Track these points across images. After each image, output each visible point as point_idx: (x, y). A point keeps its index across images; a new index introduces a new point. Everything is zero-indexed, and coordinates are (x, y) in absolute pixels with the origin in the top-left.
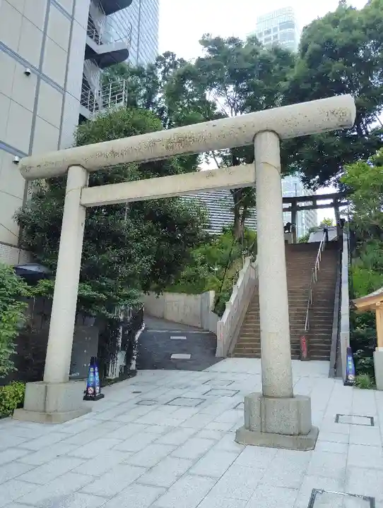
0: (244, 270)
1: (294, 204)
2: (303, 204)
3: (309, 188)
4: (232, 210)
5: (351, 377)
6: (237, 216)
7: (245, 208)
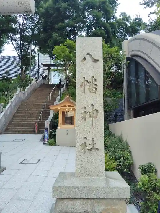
0: (17, 93)
1: (49, 67)
2: (52, 68)
3: (52, 60)
4: (19, 67)
5: (46, 140)
6: (22, 70)
7: (26, 66)
